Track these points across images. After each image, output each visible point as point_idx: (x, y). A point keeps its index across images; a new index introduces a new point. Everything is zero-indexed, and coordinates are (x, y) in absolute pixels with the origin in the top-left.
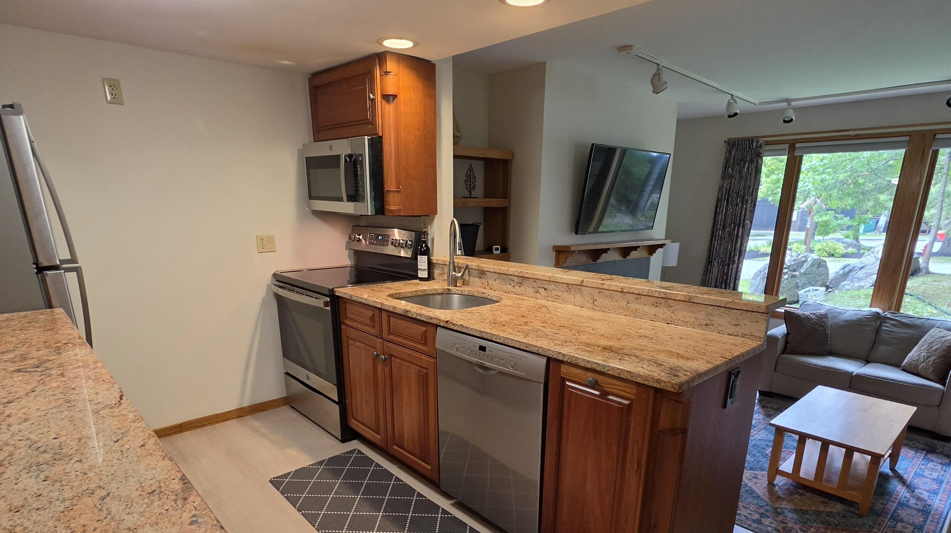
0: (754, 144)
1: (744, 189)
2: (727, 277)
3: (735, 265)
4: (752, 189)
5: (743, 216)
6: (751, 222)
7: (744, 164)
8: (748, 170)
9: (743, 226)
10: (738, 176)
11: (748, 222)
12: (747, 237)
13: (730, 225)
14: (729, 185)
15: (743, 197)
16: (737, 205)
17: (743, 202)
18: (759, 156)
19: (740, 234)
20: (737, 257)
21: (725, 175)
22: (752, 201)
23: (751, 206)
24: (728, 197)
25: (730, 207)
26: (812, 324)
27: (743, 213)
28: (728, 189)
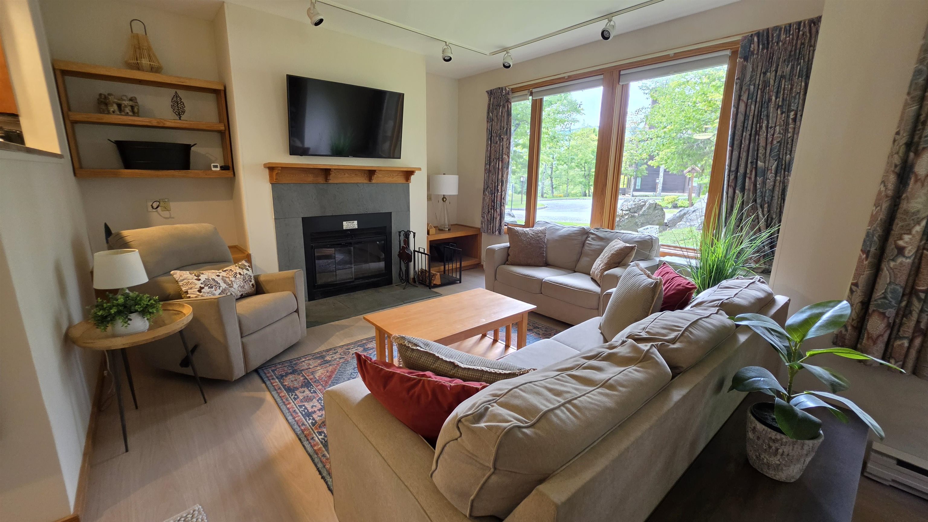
0: (504, 91)
1: (500, 129)
2: (494, 204)
3: (499, 194)
4: (505, 129)
5: (501, 152)
6: (509, 157)
7: (499, 109)
8: (502, 113)
9: (502, 161)
10: (496, 119)
11: (505, 157)
12: (507, 170)
13: (494, 160)
14: (491, 127)
15: (500, 136)
16: (497, 143)
17: (500, 140)
18: (508, 101)
19: (500, 167)
20: (499, 187)
21: (490, 120)
22: (507, 139)
23: (507, 144)
24: (491, 137)
25: (493, 145)
26: (528, 238)
27: (501, 149)
28: (490, 130)
